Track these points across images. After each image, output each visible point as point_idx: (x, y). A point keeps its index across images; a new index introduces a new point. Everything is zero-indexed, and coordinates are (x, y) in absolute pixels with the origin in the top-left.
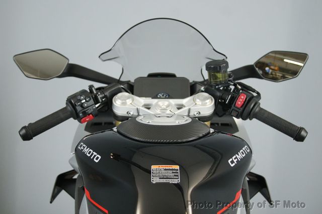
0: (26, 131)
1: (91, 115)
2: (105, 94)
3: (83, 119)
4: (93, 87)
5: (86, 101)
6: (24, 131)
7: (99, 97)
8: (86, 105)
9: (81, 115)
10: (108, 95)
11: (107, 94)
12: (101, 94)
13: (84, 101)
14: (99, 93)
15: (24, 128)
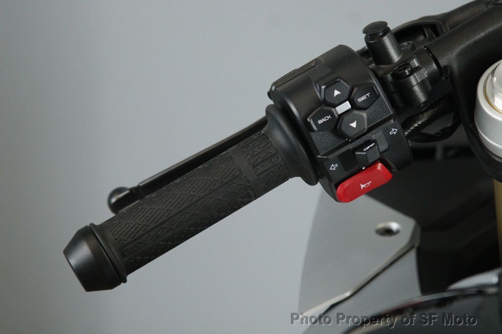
0: (96, 252)
1: (379, 166)
2: (443, 62)
3: (347, 184)
4: (386, 31)
5: (354, 106)
6: (84, 252)
7: (414, 80)
8: (354, 125)
9: (334, 167)
10: (455, 66)
11: (450, 58)
12: (423, 63)
13: (347, 106)
14: (415, 63)
15: (86, 234)
